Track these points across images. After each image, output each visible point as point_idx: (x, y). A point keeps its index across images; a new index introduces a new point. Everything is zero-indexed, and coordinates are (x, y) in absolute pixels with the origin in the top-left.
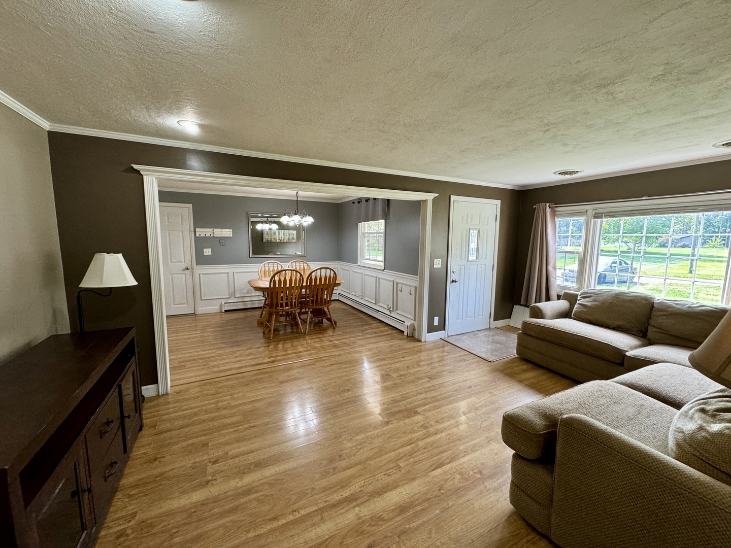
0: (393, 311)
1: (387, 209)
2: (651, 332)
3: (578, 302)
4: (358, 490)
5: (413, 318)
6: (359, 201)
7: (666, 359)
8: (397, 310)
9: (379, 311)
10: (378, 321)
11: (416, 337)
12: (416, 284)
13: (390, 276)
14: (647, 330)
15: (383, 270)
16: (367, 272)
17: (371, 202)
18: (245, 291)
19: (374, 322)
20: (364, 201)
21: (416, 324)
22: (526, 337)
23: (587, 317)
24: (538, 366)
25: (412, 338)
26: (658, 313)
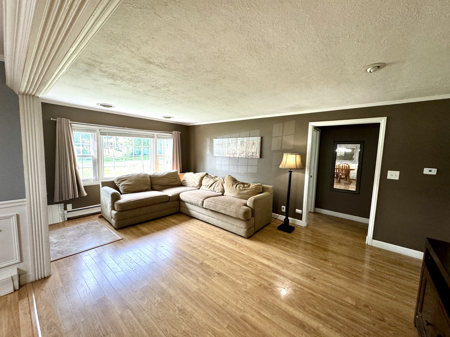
3: (120, 185)
5: (16, 262)
11: (32, 280)
14: (152, 188)
26: (154, 179)
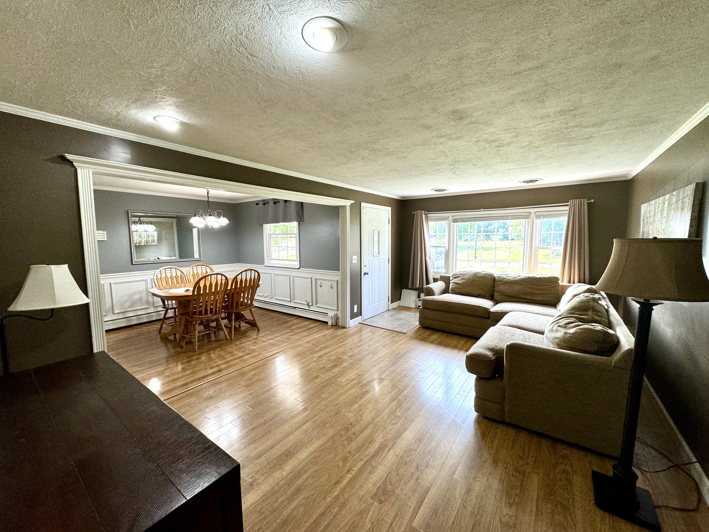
0: (312, 305)
1: (300, 212)
2: (496, 296)
3: (451, 282)
4: (382, 441)
5: (336, 309)
6: (265, 202)
7: (511, 310)
8: (317, 303)
9: (296, 308)
10: (296, 317)
11: (340, 325)
12: (339, 278)
13: (308, 273)
14: (493, 295)
15: (299, 268)
16: (277, 272)
17: (281, 204)
18: (127, 305)
19: (292, 319)
20: (271, 203)
21: (339, 314)
22: (426, 310)
23: (459, 291)
24: (435, 330)
25: (336, 327)
26: (499, 283)
